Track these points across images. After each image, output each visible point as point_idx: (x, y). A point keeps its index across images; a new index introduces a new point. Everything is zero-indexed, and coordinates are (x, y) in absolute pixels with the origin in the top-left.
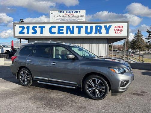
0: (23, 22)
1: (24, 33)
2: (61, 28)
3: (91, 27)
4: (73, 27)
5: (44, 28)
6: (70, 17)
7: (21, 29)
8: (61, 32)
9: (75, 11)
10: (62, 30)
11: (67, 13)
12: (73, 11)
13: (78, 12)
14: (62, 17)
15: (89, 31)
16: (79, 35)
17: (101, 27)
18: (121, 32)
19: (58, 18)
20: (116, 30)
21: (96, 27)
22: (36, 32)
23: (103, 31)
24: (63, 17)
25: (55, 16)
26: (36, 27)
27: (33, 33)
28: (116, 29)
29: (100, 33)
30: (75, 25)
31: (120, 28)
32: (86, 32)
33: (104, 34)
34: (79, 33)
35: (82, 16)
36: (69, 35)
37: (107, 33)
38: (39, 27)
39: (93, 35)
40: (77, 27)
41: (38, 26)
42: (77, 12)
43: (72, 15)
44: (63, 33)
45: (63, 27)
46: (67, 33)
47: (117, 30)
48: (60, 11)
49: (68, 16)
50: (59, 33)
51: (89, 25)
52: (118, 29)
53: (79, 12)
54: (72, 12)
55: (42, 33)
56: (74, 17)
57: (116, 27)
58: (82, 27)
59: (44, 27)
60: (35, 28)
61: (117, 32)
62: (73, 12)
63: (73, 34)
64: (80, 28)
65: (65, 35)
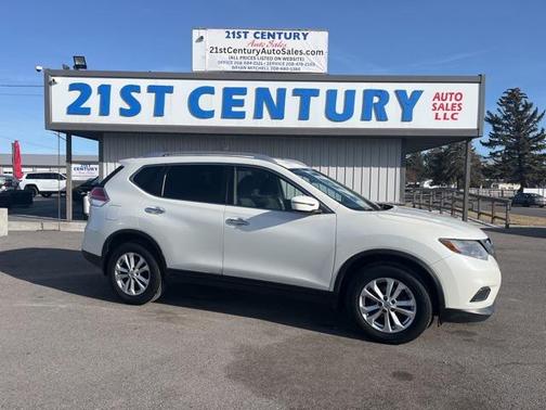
0: (85, 67)
1: (87, 111)
2: (235, 97)
3: (350, 95)
4: (282, 92)
5: (167, 95)
6: (272, 55)
7: (76, 94)
8: (234, 109)
9: (288, 33)
10: (241, 103)
11: (260, 41)
12: (280, 34)
13: (301, 36)
14: (239, 55)
15: (340, 109)
16: (304, 124)
17: (384, 96)
18: (455, 116)
19: (225, 56)
20: (437, 106)
21: (368, 94)
22: (135, 108)
23: (393, 109)
24: (243, 55)
25: (214, 50)
26: (137, 89)
27: (123, 112)
28: (439, 103)
29: (382, 117)
30: (290, 86)
31: (454, 101)
32: (330, 113)
33: (394, 120)
34: (304, 115)
35: (313, 53)
36: (267, 122)
37: (407, 116)
38: (151, 89)
39: (355, 123)
40: (296, 92)
41: (144, 84)
42: (296, 36)
43: (276, 49)
44: (241, 115)
45: (243, 91)
46: (258, 115)
47: (442, 106)
48: (231, 31)
49: (264, 51)
50: (227, 114)
51: (342, 88)
52: (445, 103)
53: (305, 36)
54: (277, 36)
55: (159, 111)
56: (286, 56)
57: (437, 96)
58: (316, 93)
59: (170, 90)
60: (134, 94)
61: (441, 113)
62: (282, 36)
63: (283, 118)
64: (305, 97)
65: (249, 122)
